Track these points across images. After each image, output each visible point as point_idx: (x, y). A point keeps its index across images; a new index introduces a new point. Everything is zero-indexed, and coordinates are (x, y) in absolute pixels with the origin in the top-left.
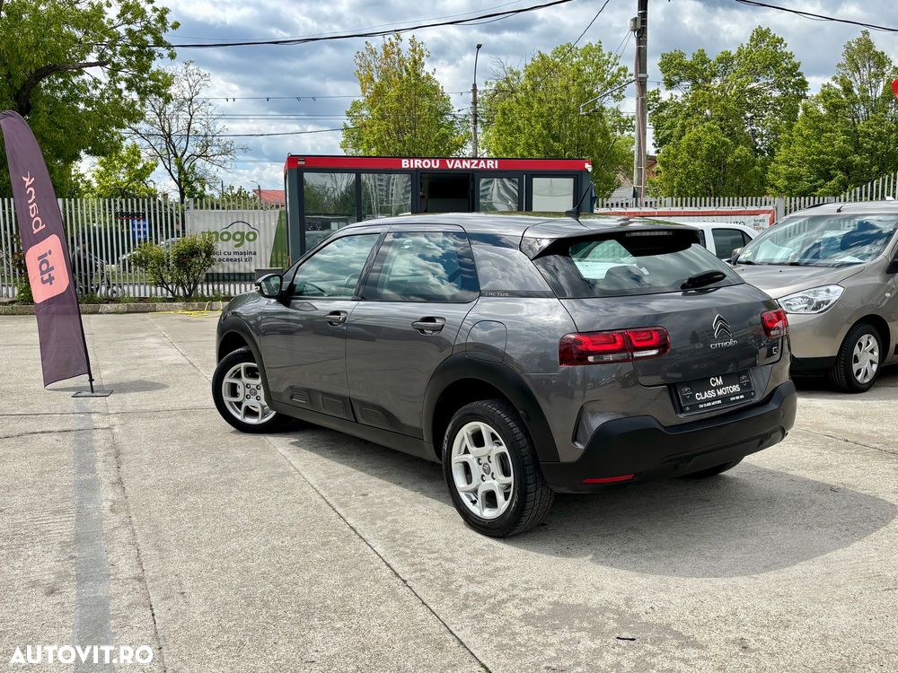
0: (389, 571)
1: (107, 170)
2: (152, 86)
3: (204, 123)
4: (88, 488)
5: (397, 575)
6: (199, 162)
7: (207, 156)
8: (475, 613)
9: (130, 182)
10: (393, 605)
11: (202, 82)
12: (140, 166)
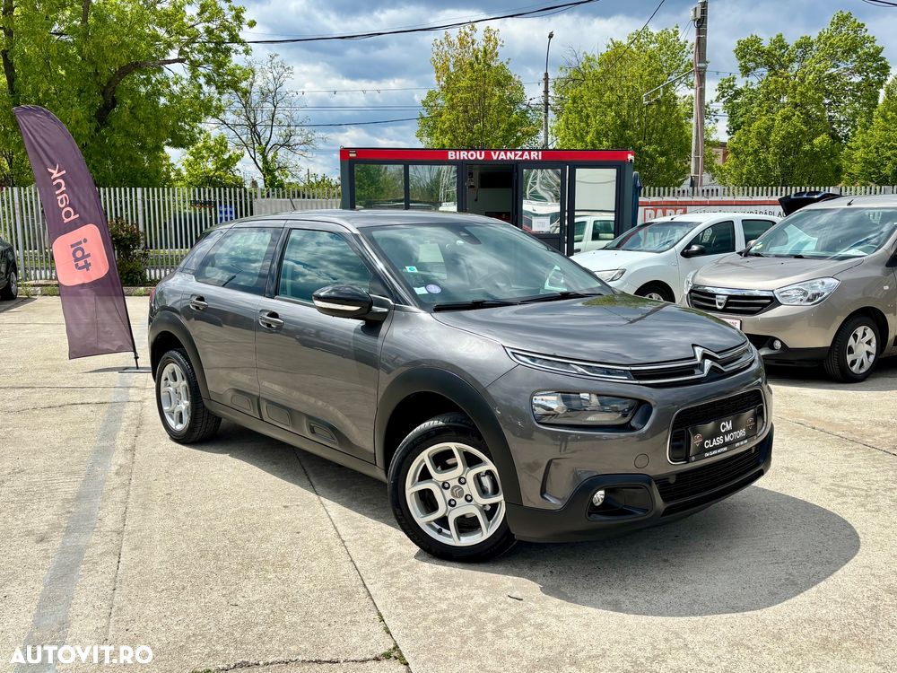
0: (334, 532)
1: (196, 159)
2: (229, 81)
3: (287, 113)
4: (103, 453)
5: (339, 536)
6: (282, 152)
7: (289, 146)
8: (393, 570)
9: (217, 169)
10: (325, 561)
11: (286, 75)
12: (226, 157)
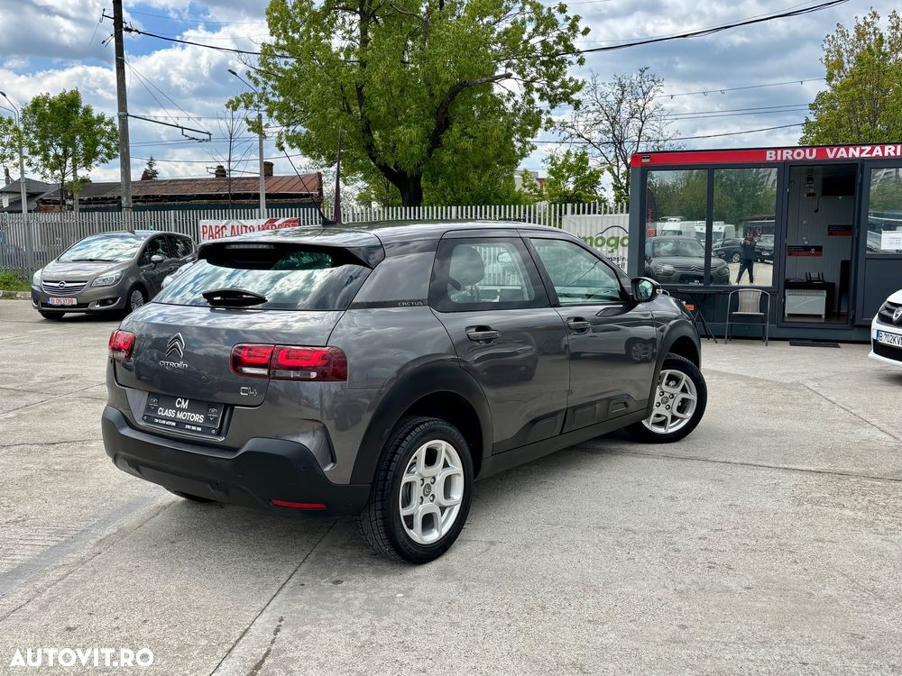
2: (561, 93)
3: (656, 128)
11: (655, 88)
12: (587, 173)
